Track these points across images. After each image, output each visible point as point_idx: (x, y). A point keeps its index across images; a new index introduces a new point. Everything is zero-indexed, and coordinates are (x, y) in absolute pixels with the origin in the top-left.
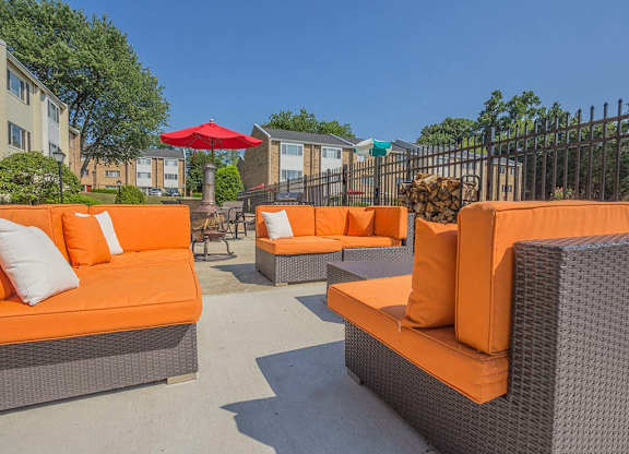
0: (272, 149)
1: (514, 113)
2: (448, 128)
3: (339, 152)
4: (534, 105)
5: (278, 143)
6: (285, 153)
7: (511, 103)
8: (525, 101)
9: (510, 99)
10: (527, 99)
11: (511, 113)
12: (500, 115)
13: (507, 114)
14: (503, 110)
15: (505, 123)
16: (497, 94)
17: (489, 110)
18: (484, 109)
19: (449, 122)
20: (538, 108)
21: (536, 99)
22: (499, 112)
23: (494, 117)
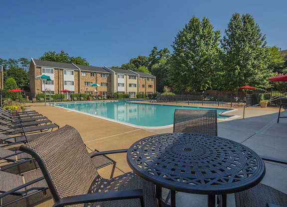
0: (37, 70)
1: (161, 55)
2: (139, 60)
3: (73, 72)
4: (168, 53)
5: (40, 68)
7: (160, 52)
8: (165, 52)
9: (160, 50)
12: (156, 57)
13: (159, 56)
14: (158, 54)
15: (158, 60)
16: (155, 48)
17: (152, 54)
21: (169, 51)
22: (156, 55)
23: (154, 57)
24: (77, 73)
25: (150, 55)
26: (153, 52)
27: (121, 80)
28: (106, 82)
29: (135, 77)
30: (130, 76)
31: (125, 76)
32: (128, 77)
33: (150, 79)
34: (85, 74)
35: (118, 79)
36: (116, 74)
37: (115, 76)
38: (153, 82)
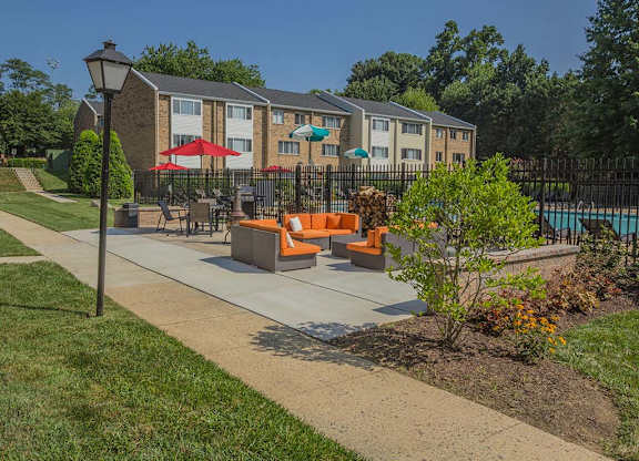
0: (160, 105)
1: (472, 52)
2: (389, 68)
3: (249, 110)
4: (496, 45)
5: (167, 98)
6: (177, 111)
7: (468, 40)
8: (485, 38)
9: (468, 34)
10: (488, 35)
11: (468, 53)
12: (455, 55)
13: (463, 54)
14: (459, 48)
15: (460, 67)
16: (452, 26)
17: (441, 46)
18: (436, 45)
19: (390, 59)
20: (500, 48)
21: (498, 36)
22: (452, 51)
23: (448, 57)
24: (260, 112)
25: (433, 51)
26: (444, 38)
27: (381, 138)
28: (338, 143)
29: (419, 126)
30: (405, 124)
31: (391, 125)
32: (400, 126)
33: (459, 135)
34: (280, 118)
35: (372, 131)
36: (368, 117)
37: (365, 123)
38: (466, 145)
